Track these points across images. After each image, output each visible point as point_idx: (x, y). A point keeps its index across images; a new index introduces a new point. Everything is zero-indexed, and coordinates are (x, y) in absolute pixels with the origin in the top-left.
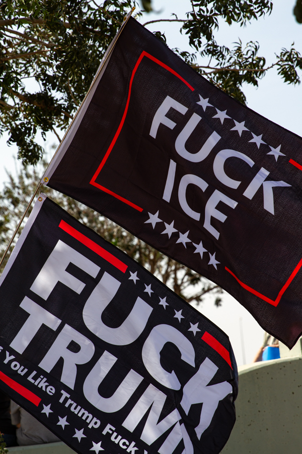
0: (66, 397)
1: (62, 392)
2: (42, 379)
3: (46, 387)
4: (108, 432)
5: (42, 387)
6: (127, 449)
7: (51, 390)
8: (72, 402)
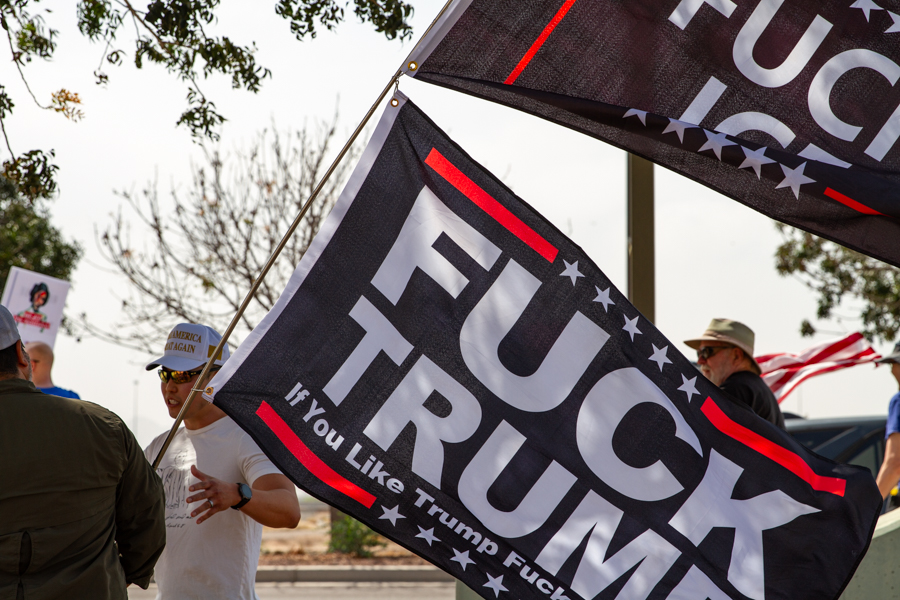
0: (427, 501)
1: (419, 491)
2: (374, 463)
3: (386, 479)
4: (513, 563)
5: (376, 478)
6: (550, 595)
7: (396, 485)
8: (441, 510)
